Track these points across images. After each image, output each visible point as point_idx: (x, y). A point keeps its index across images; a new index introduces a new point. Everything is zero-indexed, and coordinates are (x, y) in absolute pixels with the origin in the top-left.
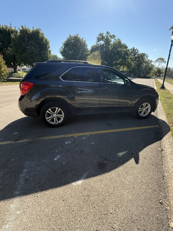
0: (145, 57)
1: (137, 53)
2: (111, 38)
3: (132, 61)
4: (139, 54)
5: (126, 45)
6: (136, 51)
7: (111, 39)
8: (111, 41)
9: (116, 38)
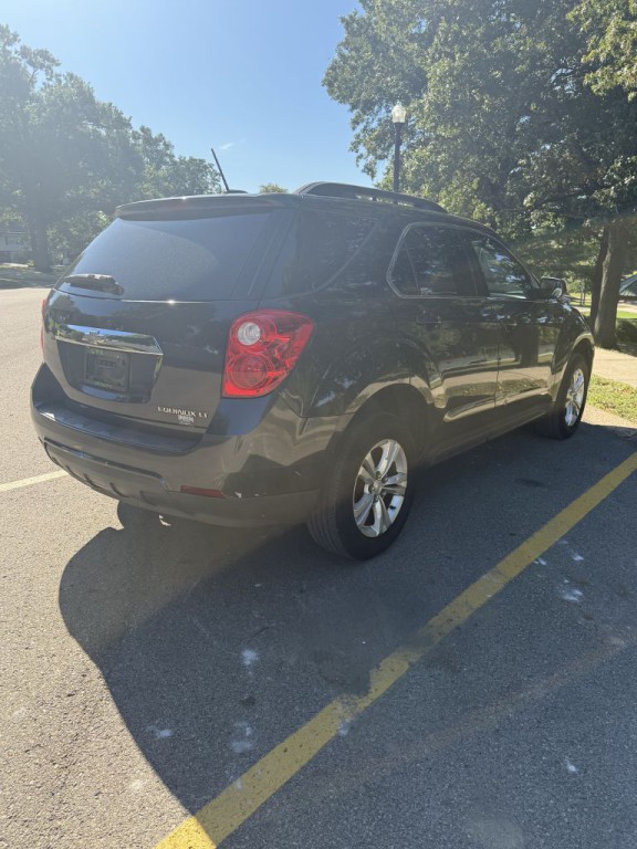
0: (209, 178)
1: (167, 155)
2: (31, 63)
3: (159, 190)
4: (176, 159)
5: (119, 115)
6: (161, 146)
7: (30, 69)
8: (32, 81)
9: (56, 70)
